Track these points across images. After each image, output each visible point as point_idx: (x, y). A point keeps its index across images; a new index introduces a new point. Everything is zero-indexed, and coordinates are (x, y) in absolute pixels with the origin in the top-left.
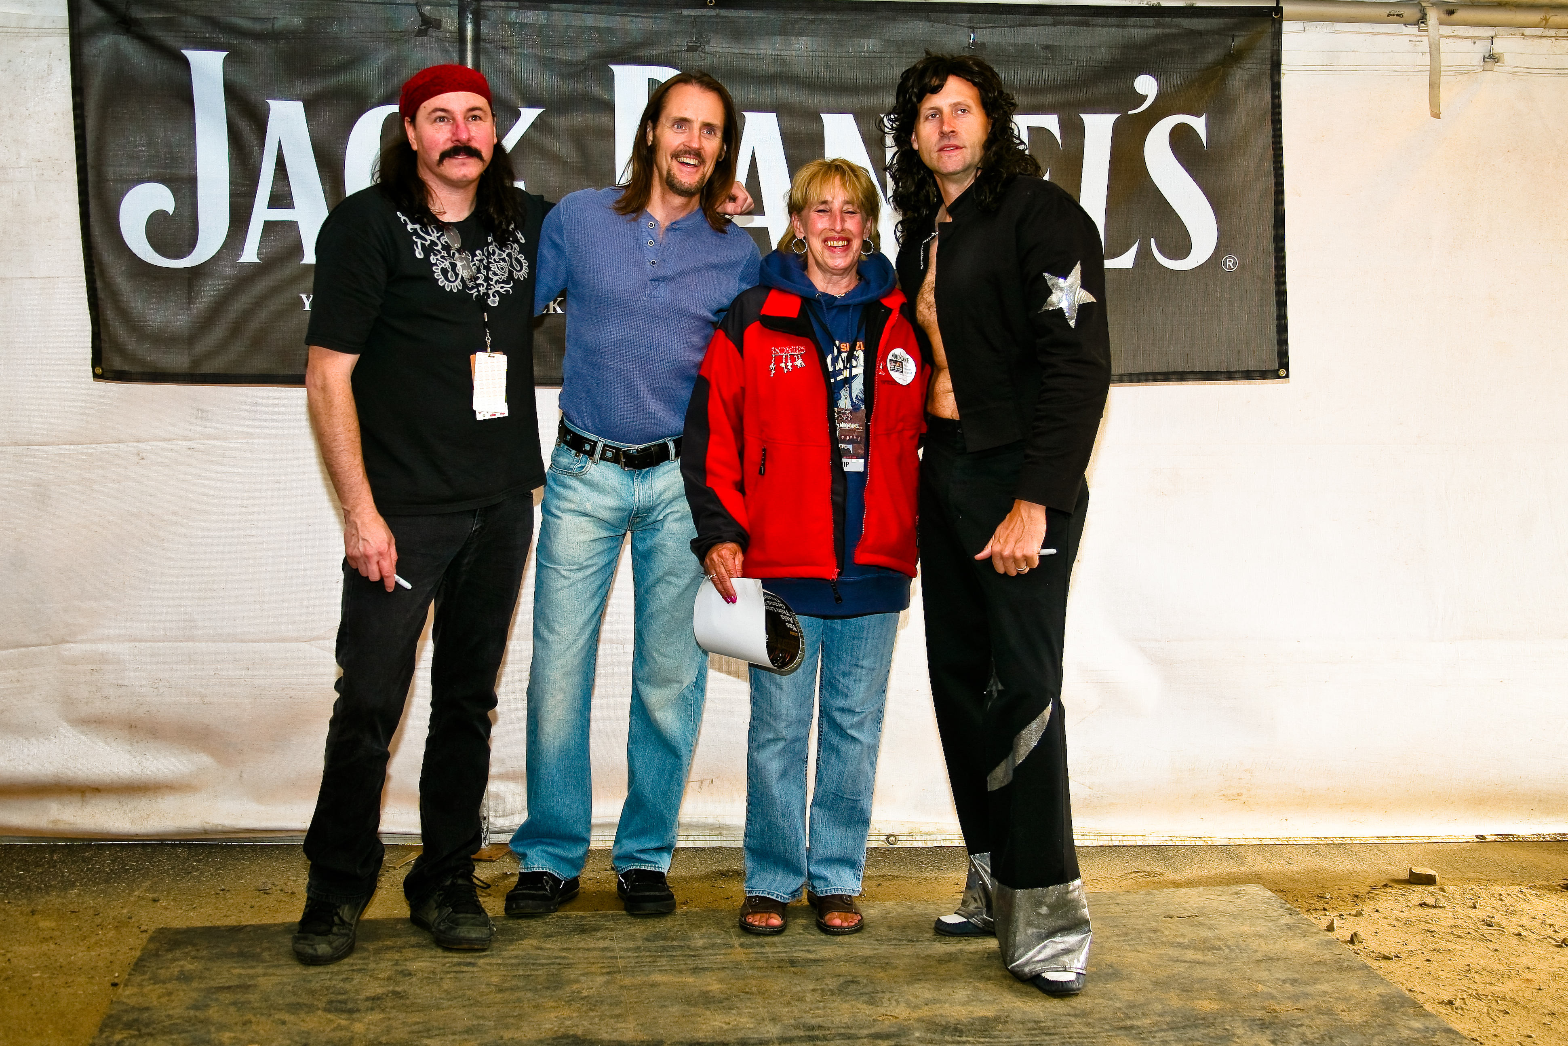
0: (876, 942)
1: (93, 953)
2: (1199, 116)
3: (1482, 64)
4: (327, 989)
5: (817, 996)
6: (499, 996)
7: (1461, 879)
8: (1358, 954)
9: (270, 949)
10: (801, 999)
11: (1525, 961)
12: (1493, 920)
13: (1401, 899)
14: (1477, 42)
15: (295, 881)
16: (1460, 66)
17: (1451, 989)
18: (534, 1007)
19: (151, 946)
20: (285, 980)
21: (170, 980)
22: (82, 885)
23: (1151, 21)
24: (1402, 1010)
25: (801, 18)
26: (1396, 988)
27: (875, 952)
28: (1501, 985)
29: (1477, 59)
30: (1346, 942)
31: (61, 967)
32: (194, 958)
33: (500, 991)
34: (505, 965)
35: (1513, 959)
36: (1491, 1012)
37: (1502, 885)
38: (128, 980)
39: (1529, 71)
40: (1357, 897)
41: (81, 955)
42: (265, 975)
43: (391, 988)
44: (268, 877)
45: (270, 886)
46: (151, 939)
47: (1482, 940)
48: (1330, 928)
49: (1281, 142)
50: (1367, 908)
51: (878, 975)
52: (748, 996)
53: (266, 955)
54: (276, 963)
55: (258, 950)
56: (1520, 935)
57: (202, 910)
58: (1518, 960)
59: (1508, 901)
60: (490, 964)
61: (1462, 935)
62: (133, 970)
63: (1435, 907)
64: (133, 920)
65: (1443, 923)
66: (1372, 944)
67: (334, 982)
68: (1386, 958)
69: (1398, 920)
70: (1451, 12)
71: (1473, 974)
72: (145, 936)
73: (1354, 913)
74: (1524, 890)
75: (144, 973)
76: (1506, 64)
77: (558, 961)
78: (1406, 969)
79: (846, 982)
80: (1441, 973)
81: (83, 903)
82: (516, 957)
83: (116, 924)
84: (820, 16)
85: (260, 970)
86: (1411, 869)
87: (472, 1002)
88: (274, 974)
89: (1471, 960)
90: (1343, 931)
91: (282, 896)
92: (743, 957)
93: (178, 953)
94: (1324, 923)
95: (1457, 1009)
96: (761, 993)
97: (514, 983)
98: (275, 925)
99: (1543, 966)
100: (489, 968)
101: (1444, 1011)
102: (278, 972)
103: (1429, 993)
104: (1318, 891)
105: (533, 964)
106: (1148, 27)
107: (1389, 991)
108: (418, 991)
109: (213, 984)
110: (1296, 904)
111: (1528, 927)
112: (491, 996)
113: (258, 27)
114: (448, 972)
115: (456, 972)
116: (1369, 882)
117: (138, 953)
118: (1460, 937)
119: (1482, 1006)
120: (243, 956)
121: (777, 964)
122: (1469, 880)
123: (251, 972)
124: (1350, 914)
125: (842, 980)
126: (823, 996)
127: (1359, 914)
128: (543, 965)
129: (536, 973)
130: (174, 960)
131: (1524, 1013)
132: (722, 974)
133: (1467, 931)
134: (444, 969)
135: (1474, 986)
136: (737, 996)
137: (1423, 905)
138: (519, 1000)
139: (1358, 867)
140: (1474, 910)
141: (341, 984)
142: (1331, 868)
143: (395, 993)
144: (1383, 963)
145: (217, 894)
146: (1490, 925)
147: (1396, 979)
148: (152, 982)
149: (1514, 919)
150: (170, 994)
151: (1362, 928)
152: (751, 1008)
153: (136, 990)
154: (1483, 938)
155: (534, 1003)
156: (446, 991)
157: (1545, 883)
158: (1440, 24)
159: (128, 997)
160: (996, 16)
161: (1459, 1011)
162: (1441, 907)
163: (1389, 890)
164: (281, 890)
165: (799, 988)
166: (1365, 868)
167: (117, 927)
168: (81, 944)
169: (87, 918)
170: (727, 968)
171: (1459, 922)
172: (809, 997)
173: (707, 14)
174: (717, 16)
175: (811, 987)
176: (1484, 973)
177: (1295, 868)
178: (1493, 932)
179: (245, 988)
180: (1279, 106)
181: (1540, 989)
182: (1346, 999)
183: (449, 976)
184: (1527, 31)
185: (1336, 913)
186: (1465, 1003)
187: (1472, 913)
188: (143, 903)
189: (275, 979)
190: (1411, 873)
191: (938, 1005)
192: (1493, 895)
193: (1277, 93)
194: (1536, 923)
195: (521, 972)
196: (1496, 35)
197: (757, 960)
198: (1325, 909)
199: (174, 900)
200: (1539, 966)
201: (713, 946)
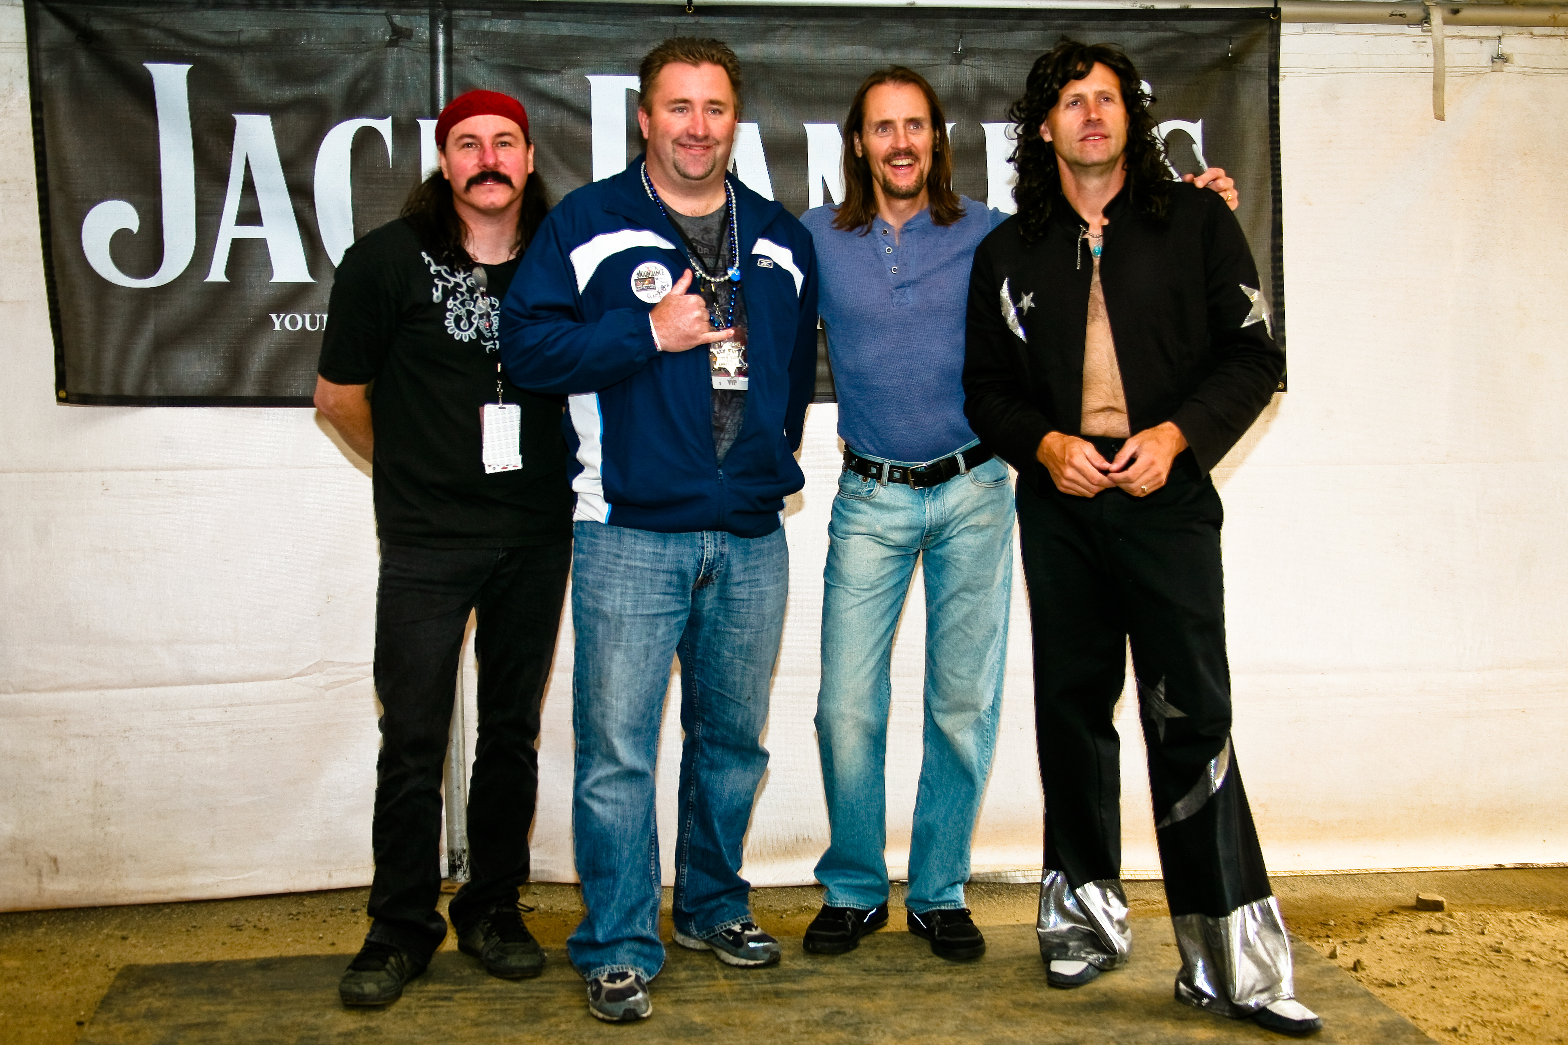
0: (864, 973)
1: (59, 992)
2: (1194, 121)
3: (1490, 64)
4: (299, 1025)
5: (802, 1028)
6: (475, 1030)
7: (1471, 905)
8: (1360, 981)
9: (241, 985)
10: (785, 1031)
11: (1533, 987)
12: (1501, 946)
13: (1407, 926)
14: (1484, 42)
15: (269, 917)
16: (1467, 67)
17: (1456, 1016)
18: (511, 1041)
19: (119, 983)
20: (256, 1016)
21: (137, 1017)
22: (48, 923)
23: (1145, 24)
24: (1404, 1037)
25: (783, 25)
26: (1398, 1015)
27: (863, 982)
28: (1507, 1011)
29: (1485, 60)
30: (1348, 969)
31: (25, 1006)
32: (163, 995)
33: (477, 1025)
34: (482, 999)
35: (1521, 985)
36: (1496, 1039)
37: (1512, 911)
38: (94, 1018)
39: (1538, 70)
40: (1361, 923)
41: (47, 995)
42: (235, 1011)
43: (364, 1024)
44: (241, 914)
45: (243, 922)
46: (120, 976)
47: (1489, 966)
48: (1333, 956)
49: (1279, 149)
50: (1372, 935)
51: (865, 1006)
52: (731, 1028)
53: (237, 991)
54: (246, 999)
55: (229, 986)
56: (1528, 961)
57: (172, 948)
58: (1526, 987)
59: (1517, 926)
60: (466, 999)
61: (1469, 961)
62: (99, 1008)
63: (1442, 933)
64: (101, 958)
65: (1450, 949)
66: (1375, 971)
67: (305, 1019)
68: (1390, 985)
69: (1403, 947)
70: (1456, 12)
71: (1479, 1001)
72: (112, 974)
73: (1358, 939)
74: (1534, 916)
75: (111, 1011)
76: (1515, 64)
77: (536, 994)
78: (1410, 996)
79: (832, 1013)
80: (1445, 1000)
81: (50, 942)
82: (494, 991)
83: (83, 962)
84: (802, 23)
85: (229, 1007)
86: (1418, 895)
87: (447, 1036)
88: (244, 1011)
89: (1478, 987)
90: (1346, 956)
91: (255, 933)
92: (727, 989)
93: (146, 991)
94: (1326, 950)
95: (1461, 1036)
96: (744, 1025)
97: (490, 1017)
98: (247, 961)
99: (1552, 992)
100: (465, 1002)
101: (1447, 1038)
102: (249, 1008)
103: (1432, 1020)
104: (1321, 919)
105: (511, 998)
106: (1141, 30)
107: (1390, 1018)
108: (392, 1027)
109: (180, 1021)
110: (1298, 931)
111: (1537, 952)
112: (467, 1031)
113: (223, 40)
114: (423, 1007)
115: (432, 1007)
116: (1375, 908)
117: (105, 991)
118: (1467, 963)
119: (1488, 1033)
120: (213, 993)
121: (761, 996)
122: (1479, 906)
123: (221, 1008)
124: (1354, 941)
125: (827, 1011)
126: (807, 1027)
127: (1363, 941)
128: (520, 999)
129: (513, 1007)
130: (142, 997)
131: (1530, 1039)
132: (704, 1006)
133: (1475, 957)
134: (420, 1003)
135: (1480, 1013)
136: (719, 1028)
137: (1430, 931)
138: (496, 1034)
139: (1364, 894)
140: (1482, 936)
141: (313, 1020)
142: (1336, 895)
143: (368, 1029)
144: (1385, 991)
145: (188, 931)
146: (1498, 951)
147: (1399, 1006)
148: (118, 1019)
149: (1524, 945)
150: (136, 1032)
151: (1366, 955)
152: (733, 1040)
153: (101, 1028)
154: (1491, 965)
155: (510, 1037)
156: (420, 1026)
157: (1557, 908)
158: (1445, 24)
159: (94, 1035)
160: (984, 20)
161: (1464, 1038)
162: (1448, 934)
163: (1395, 917)
164: (255, 926)
165: (783, 1019)
166: (1371, 894)
167: (84, 965)
168: (47, 982)
169: (53, 956)
170: (710, 1000)
171: (1466, 949)
172: (793, 1028)
173: (687, 21)
174: (697, 22)
175: (796, 1018)
176: (1491, 999)
177: (1298, 895)
178: (1501, 958)
179: (214, 1025)
180: (1277, 111)
181: (1547, 1016)
182: (1346, 1027)
183: (424, 1011)
184: (1536, 30)
185: (1339, 940)
186: (1470, 1030)
187: (1480, 939)
188: (112, 941)
189: (245, 1016)
190: (1419, 900)
191: (926, 1036)
192: (1502, 921)
193: (1274, 98)
194: (1546, 950)
195: (498, 1006)
196: (1503, 35)
197: (741, 991)
198: (1328, 936)
199: (144, 937)
200: (1547, 993)
201: (696, 978)
